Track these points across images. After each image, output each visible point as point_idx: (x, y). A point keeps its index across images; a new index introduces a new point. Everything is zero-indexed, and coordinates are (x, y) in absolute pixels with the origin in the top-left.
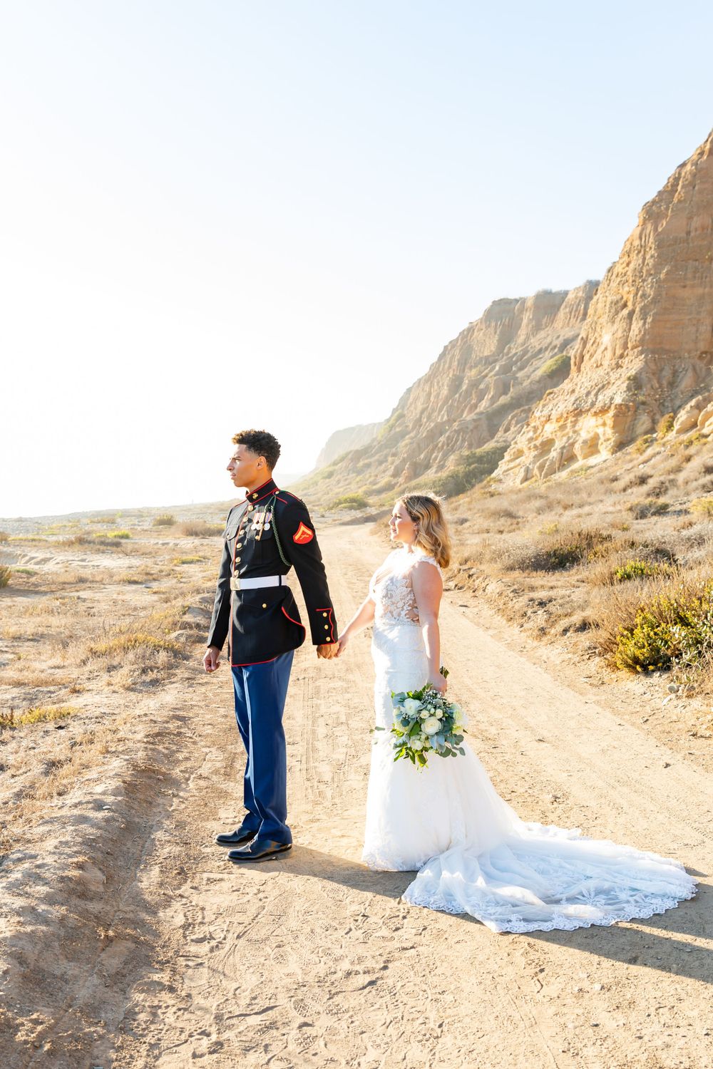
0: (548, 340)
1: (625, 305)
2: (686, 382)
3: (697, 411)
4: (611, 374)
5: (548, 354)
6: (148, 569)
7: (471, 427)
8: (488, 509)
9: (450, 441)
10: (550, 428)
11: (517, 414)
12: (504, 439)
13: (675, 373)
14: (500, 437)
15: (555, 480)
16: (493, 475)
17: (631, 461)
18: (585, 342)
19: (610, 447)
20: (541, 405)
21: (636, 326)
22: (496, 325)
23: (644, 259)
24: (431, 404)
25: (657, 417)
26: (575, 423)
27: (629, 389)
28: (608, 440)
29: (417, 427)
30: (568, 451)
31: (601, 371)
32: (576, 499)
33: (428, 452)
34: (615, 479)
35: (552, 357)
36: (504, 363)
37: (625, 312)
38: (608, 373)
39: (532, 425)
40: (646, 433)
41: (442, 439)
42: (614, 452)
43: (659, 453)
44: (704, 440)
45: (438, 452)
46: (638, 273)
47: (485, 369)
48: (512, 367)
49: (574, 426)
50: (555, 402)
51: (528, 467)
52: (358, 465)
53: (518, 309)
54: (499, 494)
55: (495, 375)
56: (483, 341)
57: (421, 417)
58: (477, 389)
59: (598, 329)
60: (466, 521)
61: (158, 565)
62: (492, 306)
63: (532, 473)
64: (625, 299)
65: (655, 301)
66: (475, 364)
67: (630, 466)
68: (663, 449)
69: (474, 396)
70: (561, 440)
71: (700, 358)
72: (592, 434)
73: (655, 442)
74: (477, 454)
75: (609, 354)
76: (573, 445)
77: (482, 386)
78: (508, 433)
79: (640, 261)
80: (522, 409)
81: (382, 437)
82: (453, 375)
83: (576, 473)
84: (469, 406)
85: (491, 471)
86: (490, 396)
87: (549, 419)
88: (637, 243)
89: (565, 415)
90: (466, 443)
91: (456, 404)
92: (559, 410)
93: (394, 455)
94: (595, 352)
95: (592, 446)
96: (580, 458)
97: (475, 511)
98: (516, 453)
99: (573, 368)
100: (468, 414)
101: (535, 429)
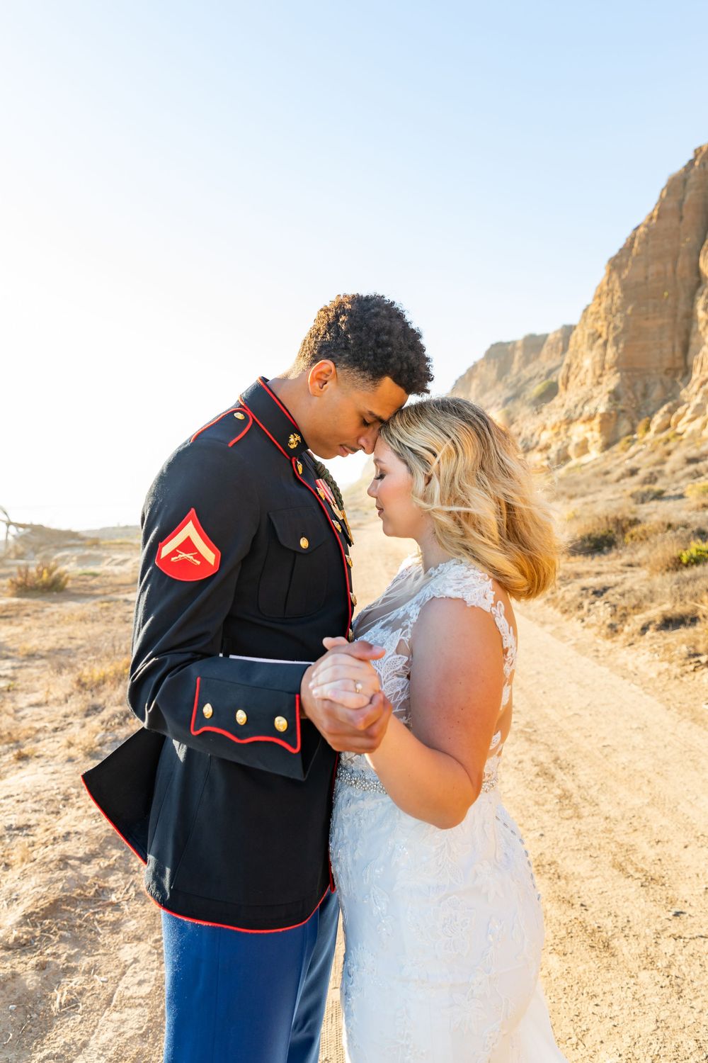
0: (536, 371)
1: (600, 336)
2: (656, 393)
3: (668, 415)
4: (594, 390)
5: (537, 381)
13: (646, 387)
17: (618, 457)
18: (569, 366)
19: (598, 448)
21: (611, 352)
23: (612, 300)
25: (636, 421)
26: (567, 430)
27: (610, 400)
28: (595, 442)
30: (563, 453)
31: (585, 389)
32: (572, 491)
34: (607, 473)
35: (540, 383)
37: (601, 341)
38: (591, 390)
40: (628, 434)
42: (603, 451)
43: (641, 450)
44: (679, 438)
46: (609, 310)
49: (566, 432)
50: (549, 413)
53: (511, 349)
59: (580, 356)
62: (490, 348)
64: (599, 332)
65: (624, 331)
67: (617, 462)
68: (644, 447)
70: (557, 444)
71: (666, 373)
72: (581, 439)
73: (637, 443)
75: (590, 374)
76: (566, 448)
79: (609, 301)
83: (572, 469)
88: (605, 288)
89: (558, 424)
92: (552, 420)
94: (578, 373)
95: (583, 448)
96: (573, 457)
99: (561, 386)
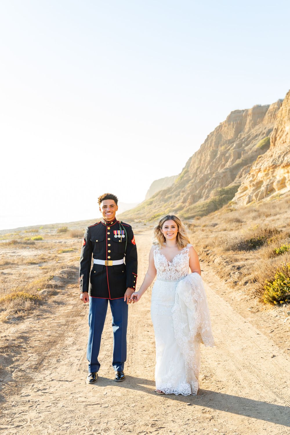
0: (260, 130)
5: (260, 137)
6: (45, 256)
7: (222, 176)
8: (228, 218)
9: (211, 183)
10: (261, 175)
11: (245, 168)
12: (239, 181)
14: (237, 180)
15: (264, 202)
16: (233, 200)
18: (277, 130)
20: (255, 164)
22: (233, 123)
24: (201, 165)
26: (273, 172)
29: (195, 177)
30: (270, 186)
31: (285, 145)
32: (273, 211)
33: (200, 190)
36: (238, 143)
39: (252, 174)
41: (208, 183)
45: (206, 189)
47: (228, 146)
48: (242, 144)
49: (273, 174)
50: (263, 162)
51: (250, 196)
52: (165, 198)
53: (244, 115)
54: (235, 210)
55: (234, 149)
56: (227, 132)
57: (196, 172)
58: (225, 156)
59: (283, 124)
60: (216, 224)
61: (50, 253)
62: (231, 114)
63: (252, 199)
66: (223, 143)
69: (223, 160)
70: (266, 181)
72: (281, 178)
74: (225, 190)
75: (288, 136)
76: (272, 183)
77: (227, 155)
78: (241, 178)
80: (248, 165)
81: (177, 182)
82: (212, 150)
83: (274, 197)
84: (221, 165)
85: (232, 198)
86: (231, 160)
87: (260, 171)
89: (268, 168)
90: (220, 184)
91: (214, 164)
92: (265, 165)
93: (183, 192)
94: (281, 135)
95: (282, 184)
96: (276, 190)
97: (222, 219)
98: (244, 188)
99: (271, 144)
100: (221, 169)
101: (253, 176)
